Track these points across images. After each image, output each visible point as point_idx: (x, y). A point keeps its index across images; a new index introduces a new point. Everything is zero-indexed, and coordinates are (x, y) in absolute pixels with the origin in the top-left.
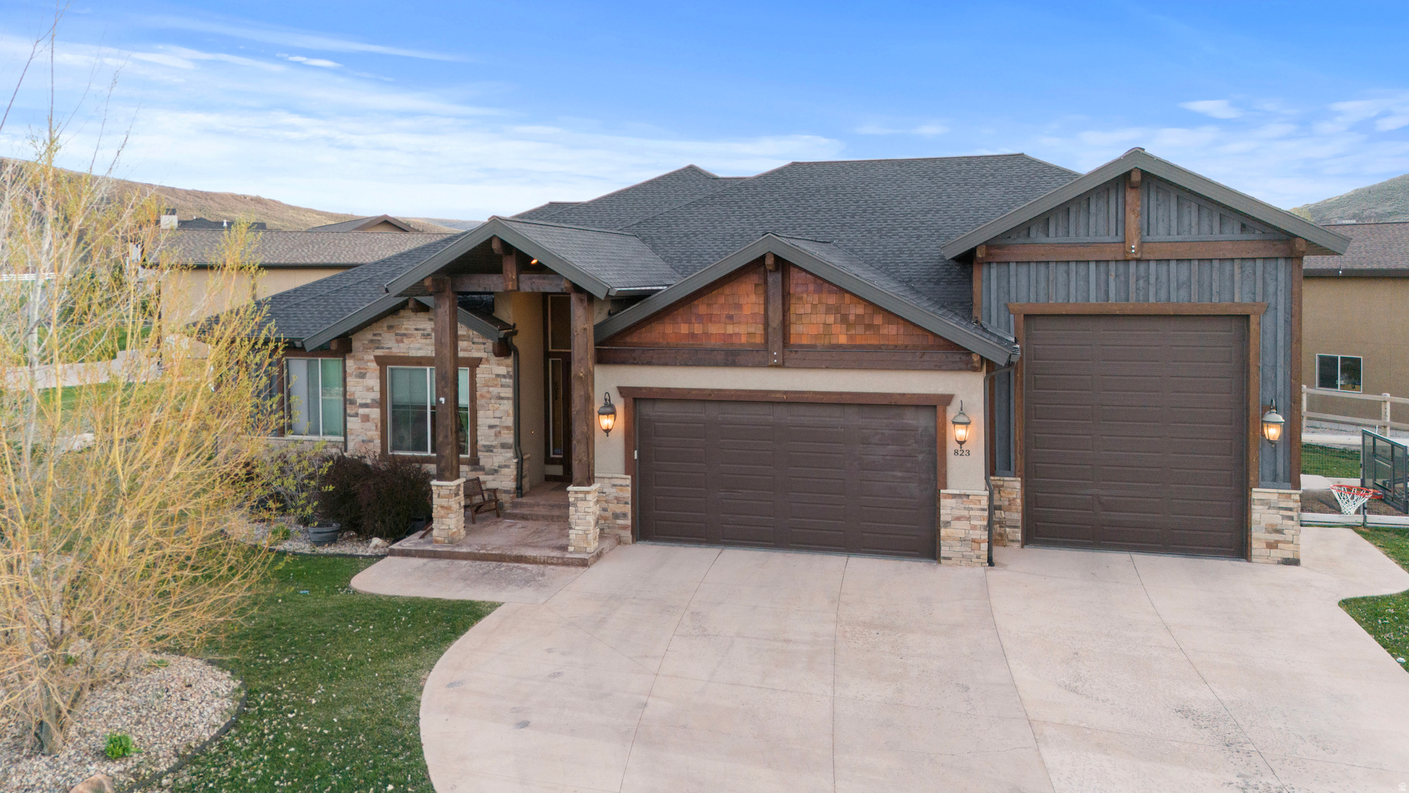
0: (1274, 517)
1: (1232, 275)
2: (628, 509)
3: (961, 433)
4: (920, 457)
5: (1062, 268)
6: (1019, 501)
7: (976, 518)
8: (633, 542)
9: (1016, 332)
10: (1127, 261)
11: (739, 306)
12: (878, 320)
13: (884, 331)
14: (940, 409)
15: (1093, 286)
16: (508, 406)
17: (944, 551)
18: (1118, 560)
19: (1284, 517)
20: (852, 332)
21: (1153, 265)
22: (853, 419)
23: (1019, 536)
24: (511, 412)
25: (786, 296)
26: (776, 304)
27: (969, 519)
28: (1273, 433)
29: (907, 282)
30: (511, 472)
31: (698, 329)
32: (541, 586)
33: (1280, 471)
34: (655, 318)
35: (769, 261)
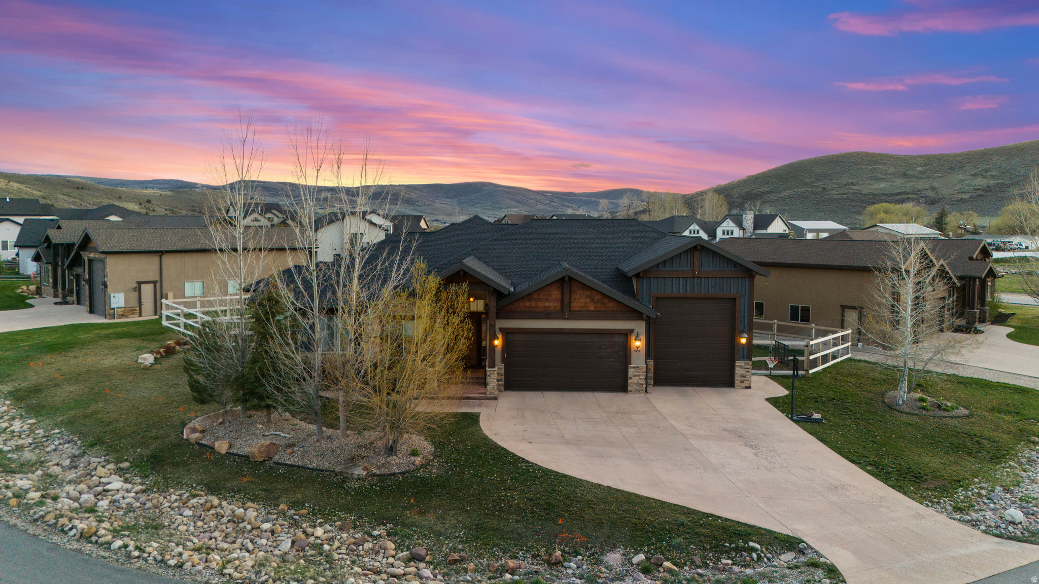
0: (743, 372)
1: (731, 284)
2: (503, 377)
3: (638, 343)
4: (621, 353)
5: (670, 279)
6: (653, 369)
7: (641, 375)
8: (505, 390)
9: (653, 303)
10: (694, 278)
11: (551, 295)
12: (606, 301)
13: (608, 305)
14: (629, 335)
15: (681, 287)
17: (630, 388)
18: (689, 390)
19: (746, 372)
20: (596, 305)
21: (703, 279)
22: (596, 339)
23: (652, 382)
25: (570, 291)
26: (566, 295)
27: (639, 376)
28: (743, 341)
31: (533, 304)
32: (487, 407)
33: (745, 355)
34: (518, 300)
35: (567, 279)
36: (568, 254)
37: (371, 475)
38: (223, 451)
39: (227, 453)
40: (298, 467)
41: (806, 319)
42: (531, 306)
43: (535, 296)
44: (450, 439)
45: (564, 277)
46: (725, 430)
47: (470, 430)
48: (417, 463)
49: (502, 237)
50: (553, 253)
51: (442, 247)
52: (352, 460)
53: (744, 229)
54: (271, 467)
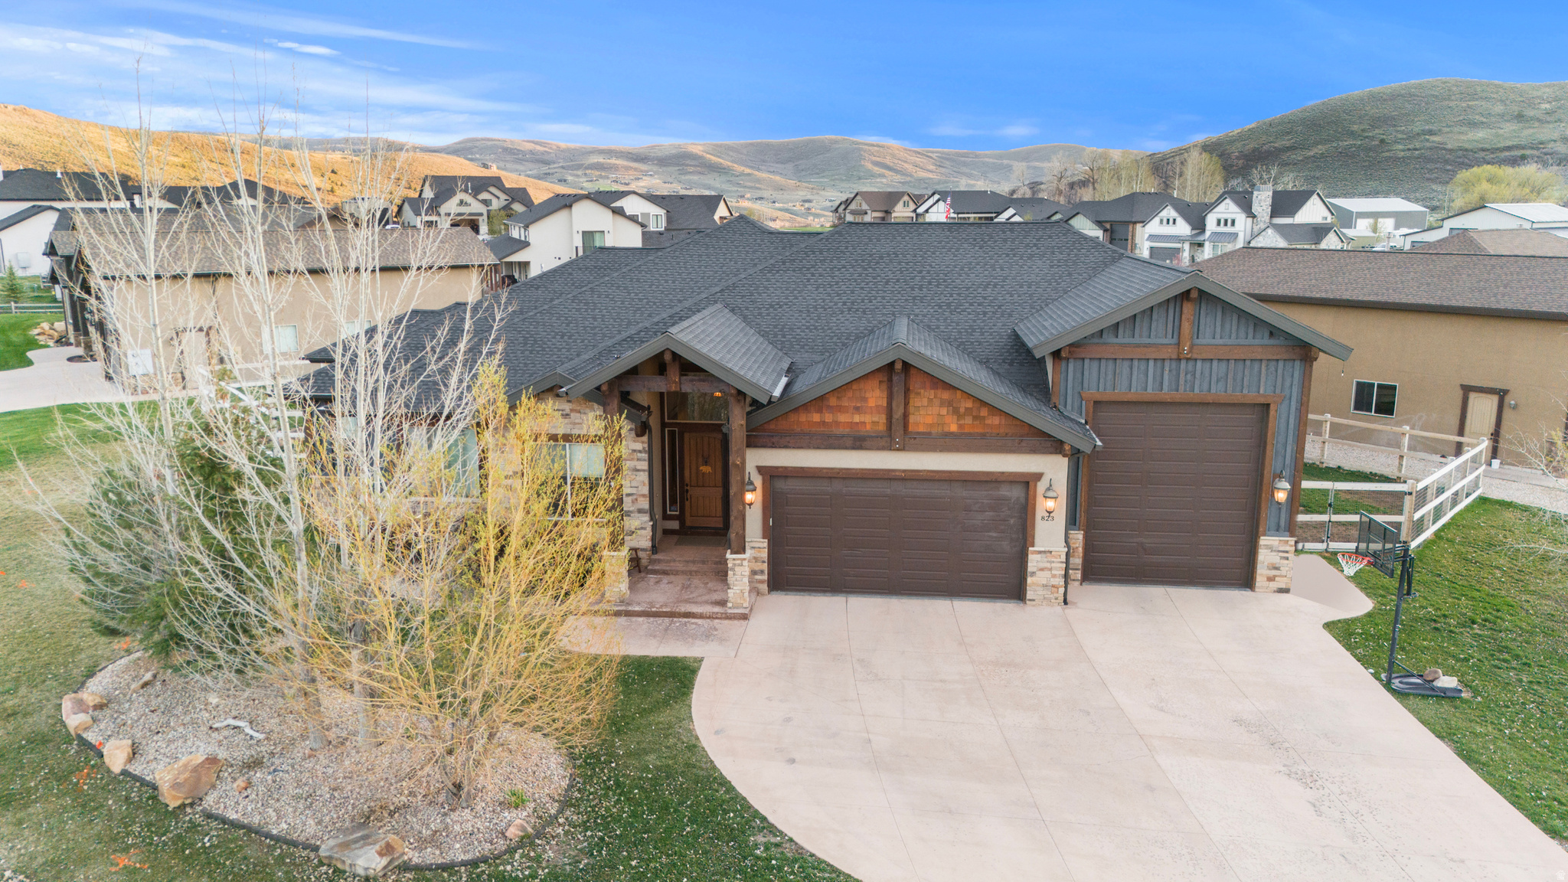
0: (1275, 558)
1: (1259, 372)
2: (765, 567)
3: (1050, 504)
4: (1012, 521)
5: (1127, 364)
6: (1080, 549)
7: (1056, 568)
8: (770, 593)
9: (1087, 415)
10: (1179, 359)
11: (865, 399)
12: (984, 412)
13: (988, 421)
14: (1031, 484)
15: (1150, 380)
16: (644, 477)
17: (1029, 595)
18: (1157, 592)
19: (1282, 558)
20: (962, 422)
21: (1199, 363)
22: (960, 492)
23: (1079, 576)
24: (647, 481)
25: (907, 391)
26: (899, 399)
27: (1051, 569)
28: (1281, 496)
29: (985, 362)
30: (648, 533)
31: (828, 417)
32: (722, 640)
33: (1282, 524)
34: (796, 410)
35: (898, 366)
36: (914, 298)
37: (399, 867)
38: (116, 769)
39: (125, 773)
40: (249, 829)
41: (1386, 408)
42: (823, 423)
43: (833, 401)
44: (613, 746)
45: (892, 364)
46: (1238, 721)
47: (664, 717)
48: (513, 832)
49: (784, 263)
50: (883, 298)
51: (666, 281)
52: (365, 823)
53: (1254, 217)
54: (193, 827)
